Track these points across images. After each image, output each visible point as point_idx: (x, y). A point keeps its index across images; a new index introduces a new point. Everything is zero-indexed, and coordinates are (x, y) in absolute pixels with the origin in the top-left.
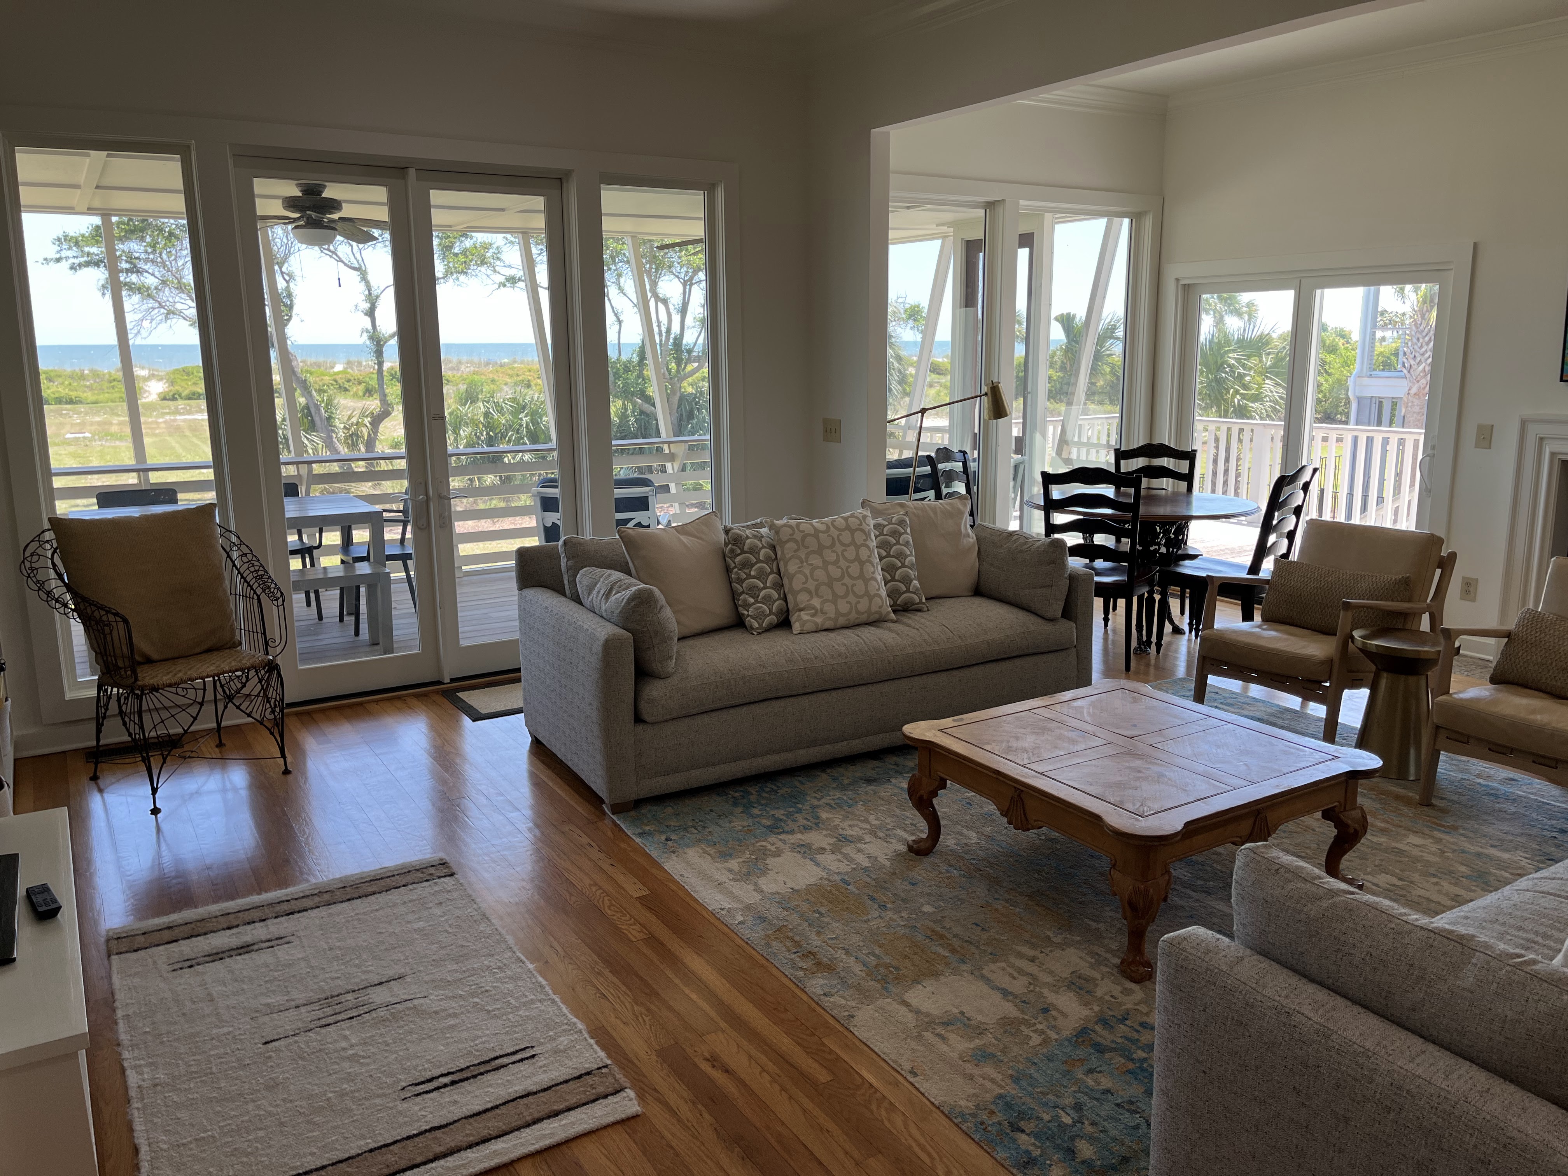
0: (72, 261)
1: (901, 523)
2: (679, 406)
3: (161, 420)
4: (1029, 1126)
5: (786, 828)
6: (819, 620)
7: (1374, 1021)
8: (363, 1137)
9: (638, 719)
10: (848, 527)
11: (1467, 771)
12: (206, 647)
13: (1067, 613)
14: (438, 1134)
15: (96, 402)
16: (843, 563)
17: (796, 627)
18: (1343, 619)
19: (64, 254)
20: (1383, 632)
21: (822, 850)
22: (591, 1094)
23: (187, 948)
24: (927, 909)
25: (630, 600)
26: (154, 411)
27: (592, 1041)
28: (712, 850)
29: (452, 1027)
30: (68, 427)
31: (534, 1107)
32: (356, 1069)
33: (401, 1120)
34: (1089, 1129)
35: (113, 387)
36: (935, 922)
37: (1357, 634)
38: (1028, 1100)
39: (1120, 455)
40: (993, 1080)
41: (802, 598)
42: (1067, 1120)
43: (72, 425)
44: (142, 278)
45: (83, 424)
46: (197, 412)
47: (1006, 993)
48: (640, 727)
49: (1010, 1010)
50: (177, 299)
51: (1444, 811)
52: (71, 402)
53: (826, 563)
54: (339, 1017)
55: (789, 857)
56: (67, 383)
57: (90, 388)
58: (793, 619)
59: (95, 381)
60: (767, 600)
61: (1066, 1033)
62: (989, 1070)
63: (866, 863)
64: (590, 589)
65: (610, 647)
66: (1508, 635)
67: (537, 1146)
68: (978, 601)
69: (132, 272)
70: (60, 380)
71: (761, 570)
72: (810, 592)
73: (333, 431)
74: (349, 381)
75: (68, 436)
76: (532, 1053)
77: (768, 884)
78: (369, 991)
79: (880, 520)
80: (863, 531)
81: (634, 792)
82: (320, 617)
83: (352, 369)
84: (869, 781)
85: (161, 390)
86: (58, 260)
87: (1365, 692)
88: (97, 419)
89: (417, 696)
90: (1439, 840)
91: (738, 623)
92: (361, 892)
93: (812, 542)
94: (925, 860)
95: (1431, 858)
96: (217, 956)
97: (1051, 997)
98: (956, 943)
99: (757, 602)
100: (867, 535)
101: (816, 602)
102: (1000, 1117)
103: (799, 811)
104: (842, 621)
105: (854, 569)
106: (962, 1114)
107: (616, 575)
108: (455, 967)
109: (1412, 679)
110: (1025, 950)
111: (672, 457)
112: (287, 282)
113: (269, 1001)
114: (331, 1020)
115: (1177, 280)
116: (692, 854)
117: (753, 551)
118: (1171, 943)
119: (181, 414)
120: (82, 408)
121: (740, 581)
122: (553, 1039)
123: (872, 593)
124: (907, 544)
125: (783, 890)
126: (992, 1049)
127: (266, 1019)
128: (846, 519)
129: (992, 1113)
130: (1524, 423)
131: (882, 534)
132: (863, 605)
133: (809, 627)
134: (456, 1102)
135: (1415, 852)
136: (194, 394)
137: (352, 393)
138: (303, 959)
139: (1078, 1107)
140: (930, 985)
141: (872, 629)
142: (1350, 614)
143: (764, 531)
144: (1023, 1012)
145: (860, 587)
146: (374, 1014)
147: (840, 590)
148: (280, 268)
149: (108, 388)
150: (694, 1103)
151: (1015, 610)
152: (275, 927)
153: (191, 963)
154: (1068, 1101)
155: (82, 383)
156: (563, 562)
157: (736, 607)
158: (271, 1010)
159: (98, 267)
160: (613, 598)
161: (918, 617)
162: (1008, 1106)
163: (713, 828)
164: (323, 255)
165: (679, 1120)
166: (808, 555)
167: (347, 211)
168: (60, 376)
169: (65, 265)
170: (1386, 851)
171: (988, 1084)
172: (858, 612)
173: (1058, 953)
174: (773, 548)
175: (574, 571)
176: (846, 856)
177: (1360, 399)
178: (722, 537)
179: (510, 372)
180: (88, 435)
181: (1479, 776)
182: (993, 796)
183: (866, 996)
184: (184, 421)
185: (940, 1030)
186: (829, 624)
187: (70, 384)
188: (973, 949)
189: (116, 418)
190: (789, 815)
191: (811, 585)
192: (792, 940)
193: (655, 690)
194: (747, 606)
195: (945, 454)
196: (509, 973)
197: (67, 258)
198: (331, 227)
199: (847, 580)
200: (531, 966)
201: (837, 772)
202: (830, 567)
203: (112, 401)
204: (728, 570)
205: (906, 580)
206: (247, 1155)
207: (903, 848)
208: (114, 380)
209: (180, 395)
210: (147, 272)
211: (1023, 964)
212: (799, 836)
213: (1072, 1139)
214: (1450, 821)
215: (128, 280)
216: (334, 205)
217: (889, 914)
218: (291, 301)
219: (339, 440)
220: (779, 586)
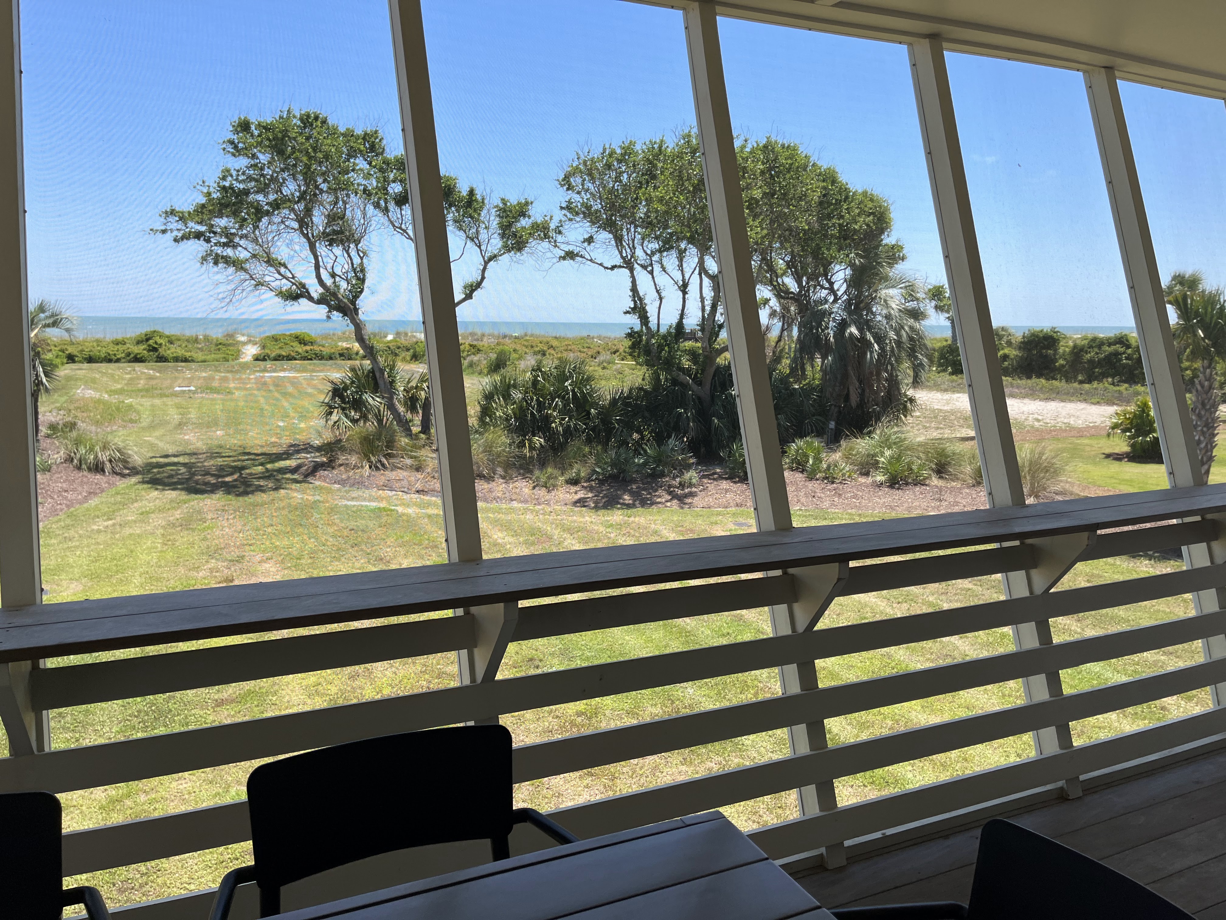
0: (175, 233)
2: (714, 376)
3: (252, 377)
15: (204, 361)
19: (170, 226)
26: (247, 369)
30: (179, 381)
35: (219, 349)
43: (184, 379)
44: (237, 253)
45: (192, 378)
46: (281, 370)
50: (266, 272)
52: (186, 360)
56: (184, 345)
57: (201, 350)
59: (206, 345)
69: (229, 246)
70: (179, 343)
73: (395, 393)
74: (399, 348)
75: (177, 389)
83: (400, 338)
85: (255, 352)
86: (164, 232)
88: (204, 374)
112: (362, 258)
119: (268, 371)
120: (193, 365)
136: (279, 356)
137: (401, 358)
148: (357, 245)
149: (215, 350)
155: (195, 345)
159: (199, 239)
164: (395, 232)
168: (179, 340)
169: (169, 236)
179: (526, 343)
180: (192, 388)
184: (271, 377)
187: (186, 346)
189: (219, 374)
197: (172, 231)
203: (217, 361)
208: (220, 344)
209: (269, 357)
210: (241, 246)
215: (225, 254)
218: (364, 275)
219: (399, 401)
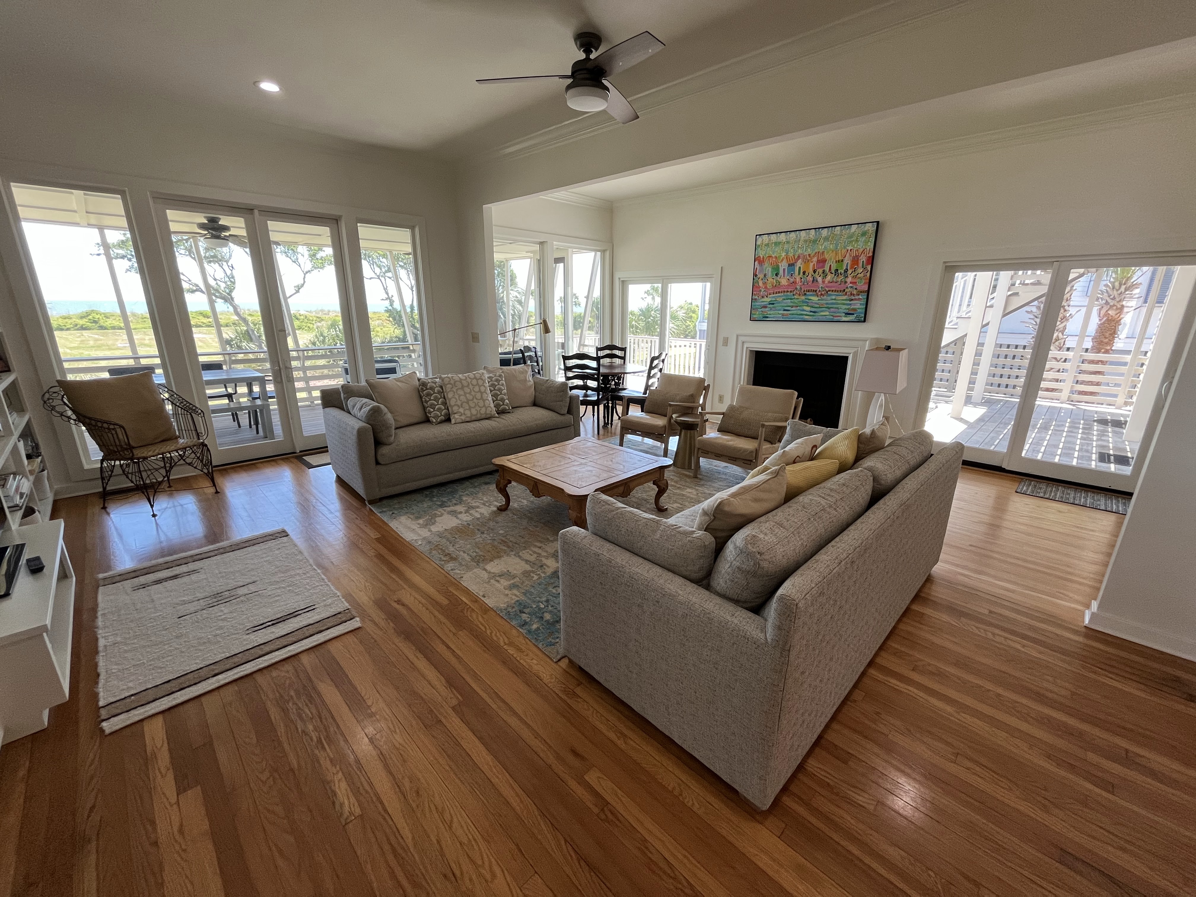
1: (500, 376)
4: (526, 611)
5: (447, 505)
6: (463, 417)
7: (628, 554)
8: (224, 652)
9: (377, 463)
10: (475, 378)
11: (712, 465)
12: (160, 440)
13: (569, 412)
14: (262, 647)
16: (473, 393)
17: (453, 421)
18: (669, 410)
20: (684, 414)
21: (461, 513)
22: (339, 621)
23: (142, 580)
24: (501, 532)
25: (369, 411)
27: (343, 600)
28: (412, 516)
29: (277, 601)
30: (120, 341)
31: (312, 630)
32: (225, 623)
33: (245, 643)
34: (550, 608)
36: (504, 537)
37: (674, 416)
38: (528, 601)
39: (598, 349)
40: (516, 595)
41: (455, 409)
42: (542, 606)
47: (527, 561)
48: (379, 466)
49: (528, 568)
51: (700, 479)
53: (465, 393)
54: (220, 602)
55: (446, 516)
58: (451, 418)
60: (439, 410)
61: (548, 574)
62: (515, 591)
63: (479, 516)
64: (354, 407)
65: (361, 432)
66: (723, 414)
67: (310, 646)
68: (534, 408)
70: (113, 318)
71: (436, 397)
72: (458, 406)
75: (119, 345)
76: (314, 607)
77: (434, 529)
78: (238, 589)
79: (491, 375)
80: (482, 379)
81: (378, 495)
82: (239, 426)
84: (486, 483)
87: (678, 437)
89: (282, 459)
90: (697, 490)
91: (427, 420)
92: (239, 547)
93: (458, 384)
94: (505, 512)
95: (694, 497)
96: (159, 582)
97: (544, 561)
98: (510, 544)
99: (434, 411)
100: (484, 381)
101: (461, 410)
102: (516, 608)
103: (454, 497)
104: (474, 418)
105: (478, 396)
106: (501, 610)
107: (365, 400)
108: (282, 575)
109: (692, 431)
110: (538, 544)
111: (414, 351)
113: (184, 599)
114: (215, 604)
115: (619, 278)
116: (403, 519)
117: (432, 388)
118: (562, 534)
121: (427, 402)
122: (325, 600)
123: (487, 406)
124: (503, 385)
125: (441, 530)
126: (517, 584)
127: (181, 607)
128: (474, 374)
129: (513, 607)
130: (737, 336)
131: (492, 381)
132: (483, 411)
133: (458, 421)
134: (273, 632)
135: (688, 495)
138: (205, 579)
139: (547, 601)
140: (496, 561)
141: (487, 421)
142: (671, 408)
143: (437, 380)
144: (532, 568)
145: (481, 403)
146: (238, 599)
147: (472, 404)
150: (386, 620)
151: (547, 411)
152: (191, 566)
153: (144, 586)
154: (544, 599)
156: (342, 395)
157: (426, 413)
158: (184, 603)
160: (362, 411)
161: (508, 415)
162: (520, 604)
163: (415, 507)
165: (379, 627)
166: (457, 390)
167: (233, 232)
170: (678, 495)
171: (514, 597)
172: (481, 414)
173: (551, 544)
174: (441, 387)
175: (347, 399)
176: (471, 514)
177: (700, 331)
178: (417, 383)
181: (715, 466)
182: (527, 485)
183: (469, 568)
185: (498, 578)
186: (468, 419)
188: (517, 546)
190: (449, 500)
191: (459, 403)
192: (441, 549)
193: (384, 450)
194: (430, 412)
195: (528, 349)
196: (308, 575)
198: (225, 238)
199: (475, 400)
200: (319, 571)
201: (472, 481)
202: (467, 395)
204: (421, 397)
205: (503, 400)
206: (161, 668)
207: (495, 509)
211: (536, 550)
212: (452, 508)
213: (543, 613)
214: (702, 482)
216: (226, 228)
217: (485, 535)
220: (444, 404)
